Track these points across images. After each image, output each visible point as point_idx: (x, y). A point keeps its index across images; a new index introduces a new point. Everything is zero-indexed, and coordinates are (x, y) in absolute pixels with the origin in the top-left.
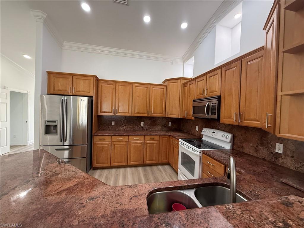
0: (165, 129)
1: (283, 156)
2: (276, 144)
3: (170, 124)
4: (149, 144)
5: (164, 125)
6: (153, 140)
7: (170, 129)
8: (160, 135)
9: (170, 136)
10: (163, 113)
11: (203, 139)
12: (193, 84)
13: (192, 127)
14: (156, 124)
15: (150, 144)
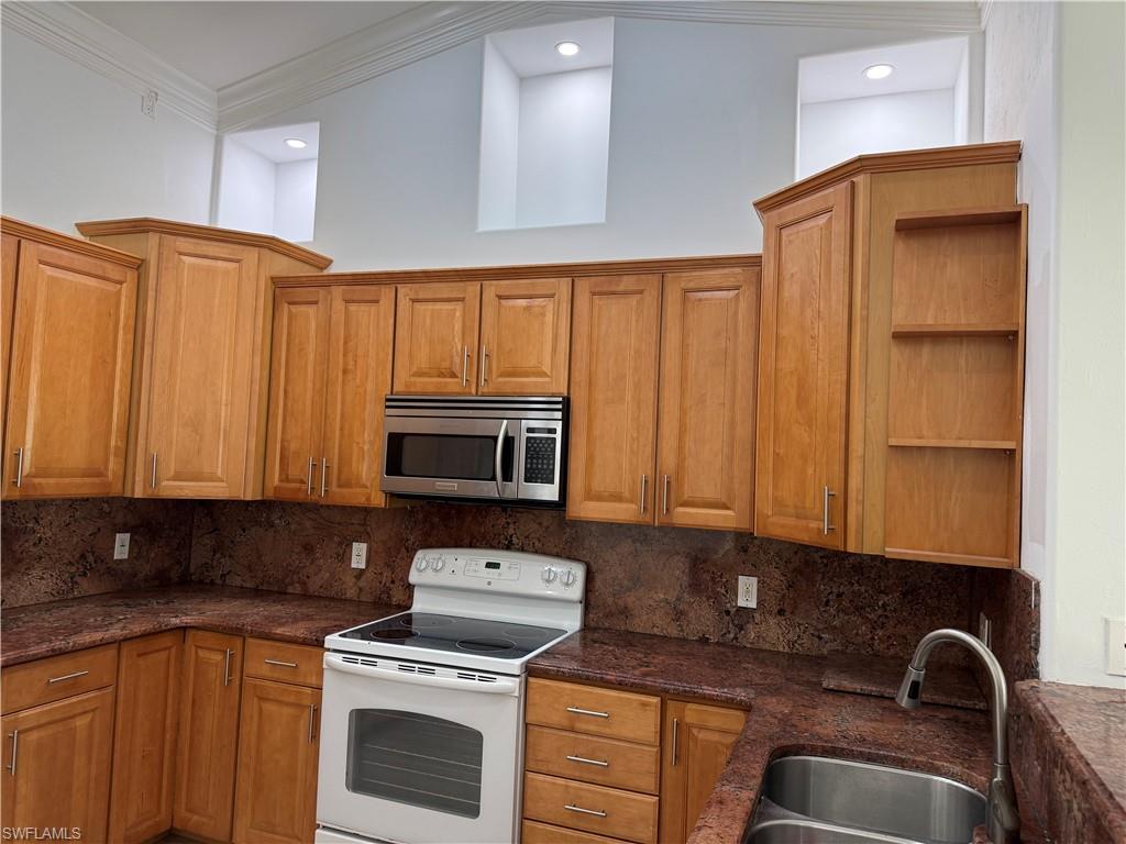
0: (86, 586)
1: (757, 615)
2: (737, 579)
3: (121, 547)
4: (34, 736)
5: (83, 556)
6: (72, 688)
7: (128, 588)
8: (119, 643)
9: (190, 634)
10: (113, 465)
11: (413, 610)
12: (377, 302)
13: (308, 549)
14: (20, 561)
15: (50, 730)
